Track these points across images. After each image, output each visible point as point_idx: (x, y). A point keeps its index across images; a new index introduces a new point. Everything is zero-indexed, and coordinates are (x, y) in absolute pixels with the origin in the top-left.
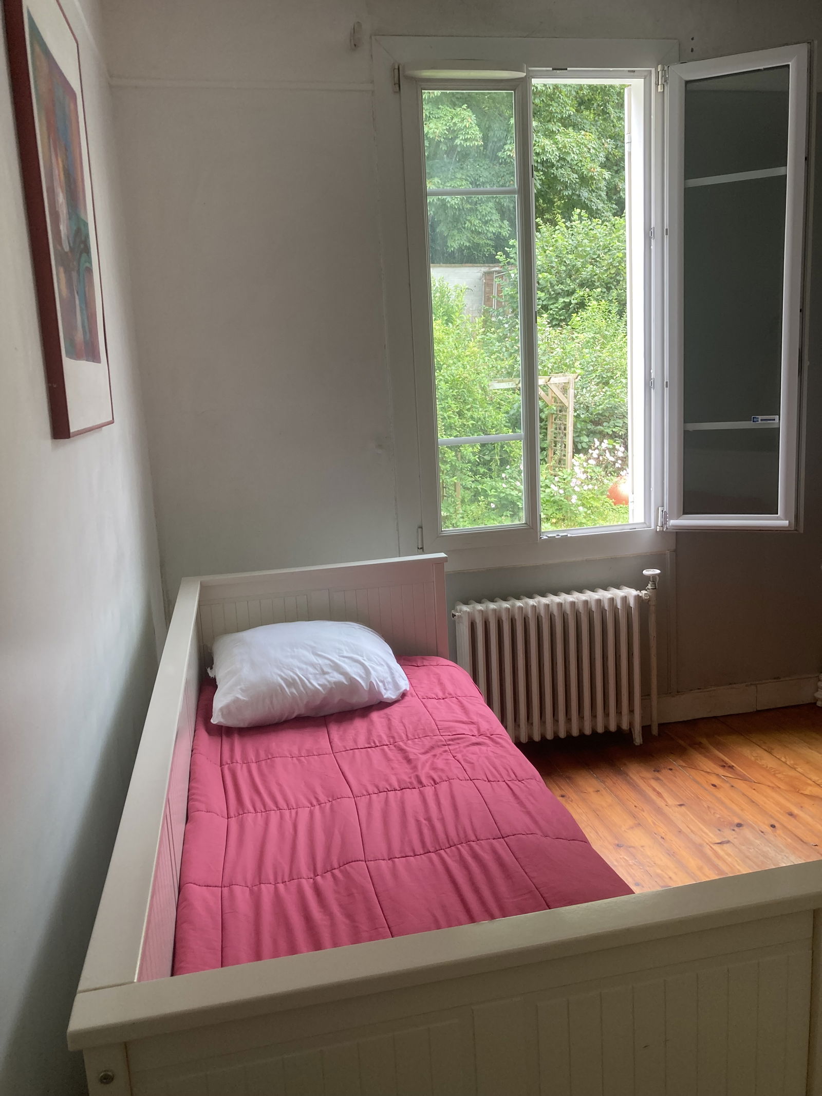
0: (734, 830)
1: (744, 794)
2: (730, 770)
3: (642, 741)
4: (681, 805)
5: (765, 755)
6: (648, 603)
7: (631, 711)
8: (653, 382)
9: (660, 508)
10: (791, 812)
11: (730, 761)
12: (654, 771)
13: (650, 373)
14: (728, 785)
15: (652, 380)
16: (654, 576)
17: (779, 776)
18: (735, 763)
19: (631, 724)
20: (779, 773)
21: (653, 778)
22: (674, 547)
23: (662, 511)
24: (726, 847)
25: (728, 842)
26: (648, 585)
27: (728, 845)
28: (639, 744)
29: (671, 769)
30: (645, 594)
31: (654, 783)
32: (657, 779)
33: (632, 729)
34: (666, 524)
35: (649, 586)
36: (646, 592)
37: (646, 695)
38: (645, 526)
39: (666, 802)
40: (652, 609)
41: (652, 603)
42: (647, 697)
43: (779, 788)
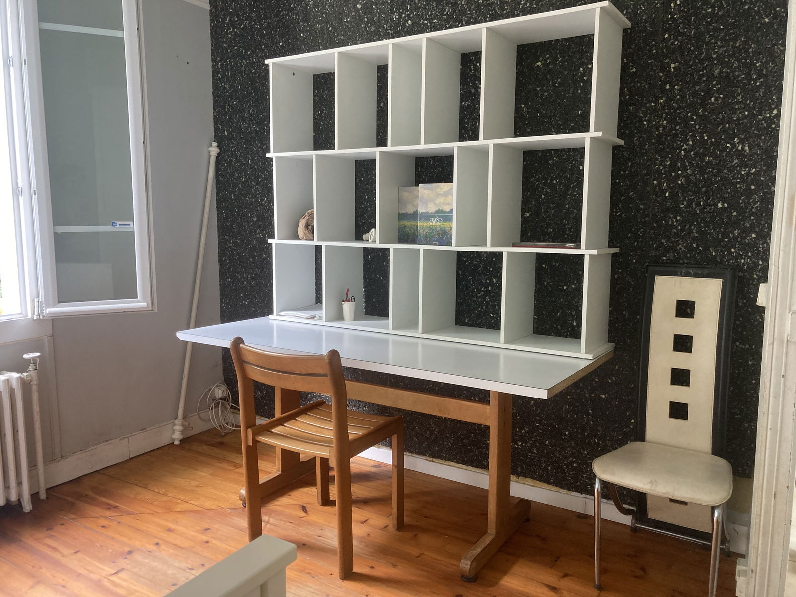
0: (126, 558)
1: (130, 526)
2: (116, 510)
3: (31, 507)
4: (76, 552)
5: (142, 490)
6: (30, 383)
7: (20, 483)
8: (20, 190)
9: (35, 300)
10: (169, 529)
11: (115, 504)
12: (47, 530)
13: (17, 183)
14: (116, 523)
15: (20, 189)
16: (34, 359)
17: (156, 503)
18: (119, 504)
19: (20, 495)
20: (155, 502)
21: (47, 537)
22: (51, 333)
23: (38, 302)
24: (121, 575)
25: (123, 569)
26: (29, 368)
27: (122, 572)
28: (29, 511)
29: (62, 525)
30: (27, 375)
31: (49, 541)
32: (51, 537)
33: (21, 500)
34: (43, 313)
35: (31, 368)
36: (28, 374)
37: (32, 464)
38: (22, 316)
39: (62, 553)
40: (35, 388)
41: (35, 382)
42: (33, 468)
43: (157, 513)
